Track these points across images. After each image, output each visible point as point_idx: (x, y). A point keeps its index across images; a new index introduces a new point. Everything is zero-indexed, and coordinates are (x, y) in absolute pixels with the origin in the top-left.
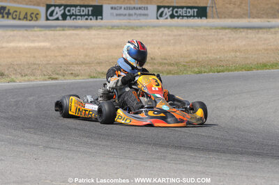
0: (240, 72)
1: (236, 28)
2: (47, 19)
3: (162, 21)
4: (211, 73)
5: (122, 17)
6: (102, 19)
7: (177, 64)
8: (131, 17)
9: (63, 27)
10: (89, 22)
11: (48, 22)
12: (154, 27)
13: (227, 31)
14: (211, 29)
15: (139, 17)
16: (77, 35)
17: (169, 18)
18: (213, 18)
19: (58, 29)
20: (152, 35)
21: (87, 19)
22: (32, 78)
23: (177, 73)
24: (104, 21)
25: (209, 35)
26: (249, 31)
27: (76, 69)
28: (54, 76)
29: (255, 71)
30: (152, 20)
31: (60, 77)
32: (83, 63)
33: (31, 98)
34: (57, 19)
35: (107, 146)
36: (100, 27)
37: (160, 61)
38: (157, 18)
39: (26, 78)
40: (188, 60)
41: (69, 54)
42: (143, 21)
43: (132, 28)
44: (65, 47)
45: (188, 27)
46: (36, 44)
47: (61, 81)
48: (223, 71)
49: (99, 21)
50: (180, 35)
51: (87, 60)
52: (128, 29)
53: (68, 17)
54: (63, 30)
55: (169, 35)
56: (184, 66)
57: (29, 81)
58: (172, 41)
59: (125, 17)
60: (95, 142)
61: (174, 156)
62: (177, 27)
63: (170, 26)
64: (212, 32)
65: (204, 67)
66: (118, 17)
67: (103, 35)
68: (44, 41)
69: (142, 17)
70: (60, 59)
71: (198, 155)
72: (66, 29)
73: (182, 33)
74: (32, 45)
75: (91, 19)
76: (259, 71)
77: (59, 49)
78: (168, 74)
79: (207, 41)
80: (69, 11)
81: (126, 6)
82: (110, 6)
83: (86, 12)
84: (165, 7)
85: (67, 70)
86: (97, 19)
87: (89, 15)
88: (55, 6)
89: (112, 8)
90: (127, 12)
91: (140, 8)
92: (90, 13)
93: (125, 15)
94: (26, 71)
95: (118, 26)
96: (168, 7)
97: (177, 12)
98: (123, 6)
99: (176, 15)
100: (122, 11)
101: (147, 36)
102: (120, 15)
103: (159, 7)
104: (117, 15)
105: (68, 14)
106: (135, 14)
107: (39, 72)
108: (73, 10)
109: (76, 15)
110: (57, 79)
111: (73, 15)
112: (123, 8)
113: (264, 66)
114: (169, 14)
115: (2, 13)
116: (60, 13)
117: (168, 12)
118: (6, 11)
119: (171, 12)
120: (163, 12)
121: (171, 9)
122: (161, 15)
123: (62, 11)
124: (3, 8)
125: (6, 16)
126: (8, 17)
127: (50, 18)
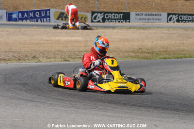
2: (92, 21)
4: (173, 59)
5: (143, 21)
6: (129, 22)
7: (152, 53)
8: (149, 21)
11: (93, 23)
15: (155, 21)
16: (104, 32)
20: (154, 33)
21: (119, 22)
22: (53, 60)
23: (151, 58)
24: (131, 23)
25: (192, 34)
28: (68, 59)
30: (164, 23)
31: (72, 60)
34: (99, 21)
37: (144, 50)
38: (168, 22)
39: (49, 60)
43: (143, 28)
44: (91, 40)
46: (73, 38)
50: (173, 34)
52: (140, 29)
53: (107, 20)
54: (97, 29)
55: (166, 33)
56: (157, 54)
57: (50, 62)
58: (165, 38)
67: (122, 33)
68: (79, 36)
69: (157, 21)
70: (81, 49)
73: (174, 32)
74: (70, 39)
75: (122, 22)
77: (87, 41)
78: (144, 59)
80: (107, 16)
81: (146, 13)
82: (135, 13)
83: (118, 17)
84: (173, 14)
85: (78, 56)
86: (126, 22)
87: (120, 19)
88: (98, 12)
89: (136, 15)
90: (147, 17)
91: (156, 15)
92: (121, 18)
93: (146, 19)
94: (51, 56)
95: (134, 27)
96: (175, 14)
97: (181, 18)
98: (144, 13)
99: (181, 19)
100: (144, 17)
101: (150, 33)
102: (142, 19)
103: (169, 14)
104: (140, 19)
105: (107, 18)
106: (152, 18)
107: (59, 56)
108: (110, 16)
109: (112, 19)
110: (69, 61)
111: (110, 19)
112: (144, 14)
114: (175, 19)
115: (62, 17)
116: (101, 18)
117: (175, 18)
118: (65, 15)
119: (177, 18)
120: (171, 18)
121: (177, 15)
122: (170, 20)
123: (103, 16)
124: (62, 14)
125: (64, 19)
126: (65, 20)
127: (94, 21)
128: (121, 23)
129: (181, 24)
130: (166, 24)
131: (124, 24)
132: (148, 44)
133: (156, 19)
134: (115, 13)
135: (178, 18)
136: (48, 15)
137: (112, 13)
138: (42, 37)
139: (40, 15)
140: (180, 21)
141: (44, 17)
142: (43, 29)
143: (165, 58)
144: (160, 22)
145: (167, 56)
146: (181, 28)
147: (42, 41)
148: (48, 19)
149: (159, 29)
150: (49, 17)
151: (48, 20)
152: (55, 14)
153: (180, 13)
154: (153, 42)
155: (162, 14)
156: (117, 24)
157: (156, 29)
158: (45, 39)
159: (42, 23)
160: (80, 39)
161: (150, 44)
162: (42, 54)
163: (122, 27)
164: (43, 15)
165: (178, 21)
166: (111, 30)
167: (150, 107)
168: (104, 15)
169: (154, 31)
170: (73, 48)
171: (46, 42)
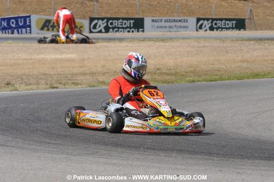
0: (232, 81)
2: (91, 32)
3: (201, 32)
5: (163, 29)
6: (143, 31)
7: (176, 74)
8: (171, 29)
10: (130, 35)
11: (92, 34)
12: (184, 38)
13: (251, 42)
14: (237, 40)
15: (179, 29)
17: (208, 29)
20: (178, 46)
21: (129, 31)
22: (35, 87)
23: (172, 82)
25: (232, 47)
27: (80, 78)
28: (58, 85)
29: (246, 80)
31: (61, 86)
33: (21, 105)
34: (100, 32)
37: (164, 71)
38: (197, 30)
39: (29, 87)
42: (183, 33)
43: (163, 40)
46: (64, 56)
47: (62, 89)
48: (216, 80)
49: (141, 33)
50: (204, 47)
52: (158, 41)
53: (111, 30)
55: (194, 47)
56: (182, 75)
57: (31, 89)
59: (166, 30)
64: (237, 43)
65: (201, 76)
66: (159, 29)
68: (73, 53)
69: (182, 29)
70: (75, 70)
72: (101, 41)
73: (206, 44)
74: (60, 56)
75: (133, 32)
76: (250, 80)
77: (83, 60)
78: (164, 82)
80: (111, 24)
81: (166, 18)
82: (151, 18)
83: (128, 24)
84: (204, 19)
85: (70, 80)
86: (138, 31)
87: (130, 28)
88: (98, 19)
89: (153, 21)
90: (168, 24)
91: (180, 21)
92: (132, 26)
93: (166, 27)
94: (32, 81)
95: (149, 39)
96: (208, 20)
97: (216, 24)
98: (164, 19)
99: (215, 26)
100: (163, 24)
101: (173, 47)
102: (161, 27)
103: (198, 20)
104: (158, 27)
105: (111, 26)
106: (175, 26)
107: (44, 82)
108: (116, 23)
109: (119, 28)
110: (57, 88)
111: (115, 27)
112: (163, 21)
113: (257, 75)
114: (208, 26)
115: (47, 26)
116: (103, 26)
117: (207, 24)
118: (52, 24)
119: (210, 25)
120: (202, 25)
121: (210, 21)
122: (201, 28)
123: (105, 24)
124: (48, 21)
125: (51, 29)
126: (53, 30)
127: (93, 30)
128: (131, 33)
129: (215, 33)
130: (195, 34)
131: (136, 34)
132: (169, 62)
133: (180, 27)
134: (123, 19)
135: (212, 25)
136: (28, 24)
137: (118, 19)
138: (20, 55)
139: (17, 23)
140: (214, 28)
141: (22, 27)
142: (21, 44)
143: (193, 81)
144: (186, 31)
145: (196, 78)
146: (216, 39)
147: (20, 61)
148: (28, 29)
149: (186, 40)
150: (30, 26)
151: (28, 31)
152: (37, 22)
153: (214, 17)
154: (176, 59)
155: (189, 19)
156: (125, 34)
157: (181, 41)
158: (24, 57)
159: (20, 36)
160: (73, 56)
161: (172, 61)
162: (19, 79)
163: (132, 38)
164: (21, 24)
165: (212, 29)
166: (118, 44)
167: (172, 150)
168: (107, 22)
169: (178, 44)
170: (63, 70)
171: (25, 61)
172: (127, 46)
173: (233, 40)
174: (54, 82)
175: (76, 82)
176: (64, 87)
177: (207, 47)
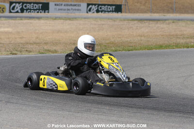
0: (144, 51)
1: (141, 20)
2: (10, 12)
3: (90, 14)
4: (124, 51)
5: (62, 11)
6: (48, 12)
7: (100, 45)
8: (69, 11)
9: (21, 18)
10: (39, 15)
11: (11, 14)
12: (85, 18)
13: (136, 22)
14: (124, 20)
15: (74, 11)
16: (31, 23)
17: (95, 12)
18: (126, 13)
19: (18, 19)
20: (83, 24)
21: (38, 12)
24: (50, 13)
25: (122, 25)
26: (151, 22)
27: (30, 47)
28: (16, 52)
29: (154, 50)
30: (84, 14)
31: (19, 53)
32: (35, 43)
34: (17, 12)
35: (50, 102)
36: (47, 18)
38: (87, 13)
40: (108, 42)
41: (25, 36)
42: (77, 14)
43: (70, 19)
44: (22, 32)
45: (109, 19)
47: (19, 55)
48: (132, 50)
49: (46, 13)
50: (103, 25)
51: (38, 41)
52: (66, 20)
53: (25, 11)
54: (22, 20)
55: (95, 24)
58: (97, 29)
60: (42, 99)
61: (97, 109)
62: (101, 19)
63: (96, 18)
64: (125, 22)
65: (119, 47)
66: (60, 11)
67: (49, 23)
68: (8, 27)
70: (19, 40)
71: (113, 109)
72: (23, 19)
73: (103, 23)
75: (41, 12)
76: (157, 50)
77: (18, 33)
79: (121, 29)
81: (65, 3)
83: (37, 7)
84: (92, 4)
85: (23, 48)
87: (39, 10)
88: (16, 3)
89: (55, 5)
90: (66, 8)
91: (75, 5)
92: (40, 8)
93: (65, 10)
95: (59, 18)
96: (95, 5)
98: (63, 3)
99: (100, 10)
101: (80, 24)
103: (88, 5)
104: (59, 9)
105: (25, 8)
106: (72, 9)
107: (4, 49)
108: (28, 6)
109: (31, 10)
110: (16, 54)
111: (28, 9)
112: (63, 5)
113: (161, 47)
116: (19, 8)
117: (94, 8)
119: (97, 8)
120: (91, 8)
121: (97, 6)
122: (90, 10)
123: (21, 7)
127: (12, 11)
137: (30, 3)
144: (80, 13)
153: (100, 3)
155: (82, 4)
166: (36, 22)
169: (81, 22)
172: (46, 23)
173: (121, 20)
174: (12, 50)
175: (28, 49)
176: (20, 53)
177: (105, 24)
